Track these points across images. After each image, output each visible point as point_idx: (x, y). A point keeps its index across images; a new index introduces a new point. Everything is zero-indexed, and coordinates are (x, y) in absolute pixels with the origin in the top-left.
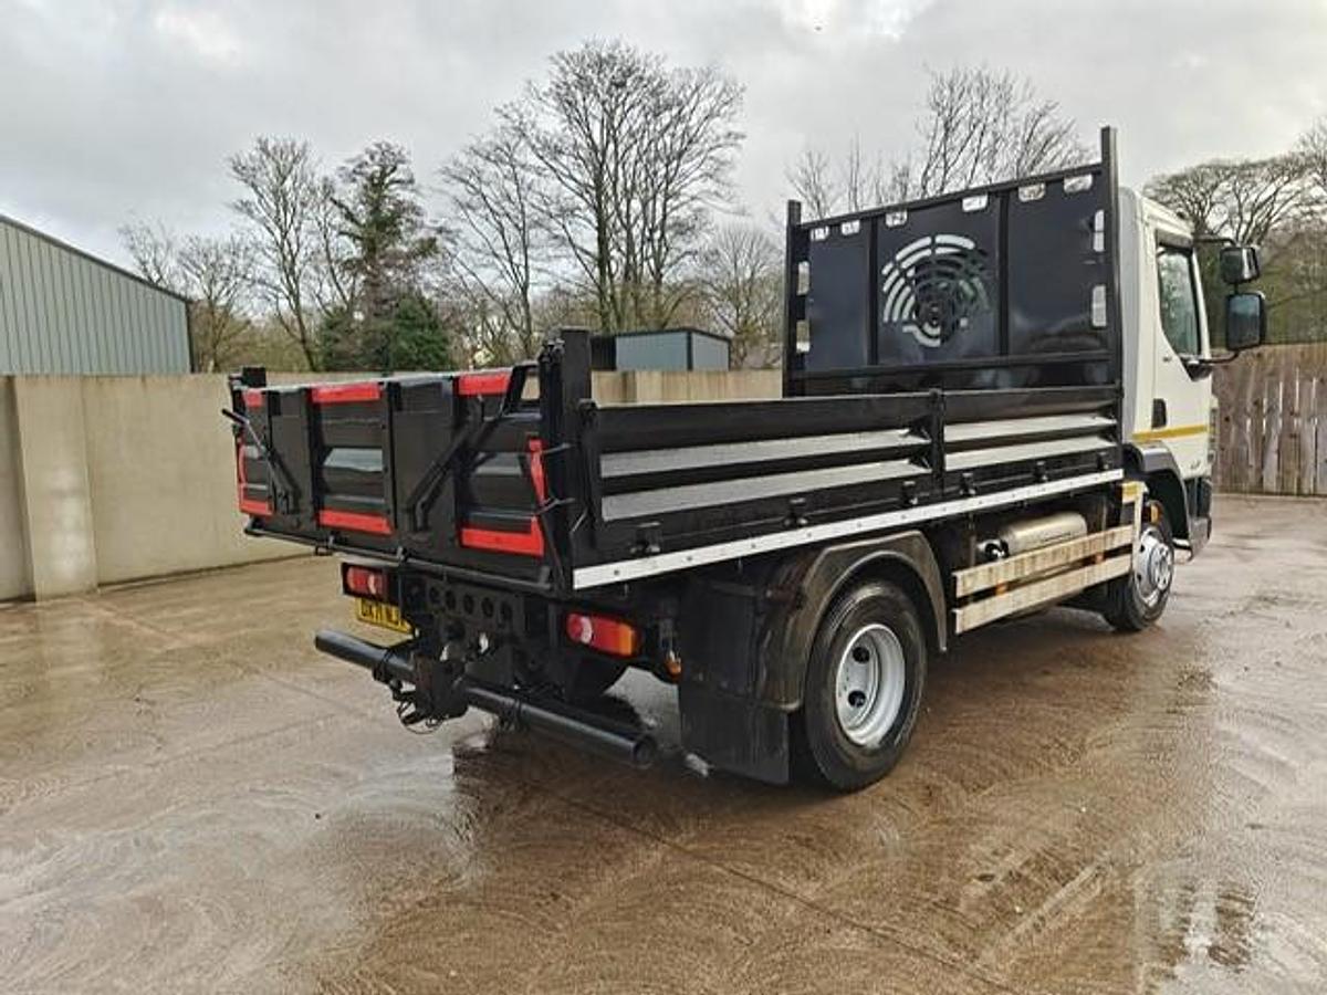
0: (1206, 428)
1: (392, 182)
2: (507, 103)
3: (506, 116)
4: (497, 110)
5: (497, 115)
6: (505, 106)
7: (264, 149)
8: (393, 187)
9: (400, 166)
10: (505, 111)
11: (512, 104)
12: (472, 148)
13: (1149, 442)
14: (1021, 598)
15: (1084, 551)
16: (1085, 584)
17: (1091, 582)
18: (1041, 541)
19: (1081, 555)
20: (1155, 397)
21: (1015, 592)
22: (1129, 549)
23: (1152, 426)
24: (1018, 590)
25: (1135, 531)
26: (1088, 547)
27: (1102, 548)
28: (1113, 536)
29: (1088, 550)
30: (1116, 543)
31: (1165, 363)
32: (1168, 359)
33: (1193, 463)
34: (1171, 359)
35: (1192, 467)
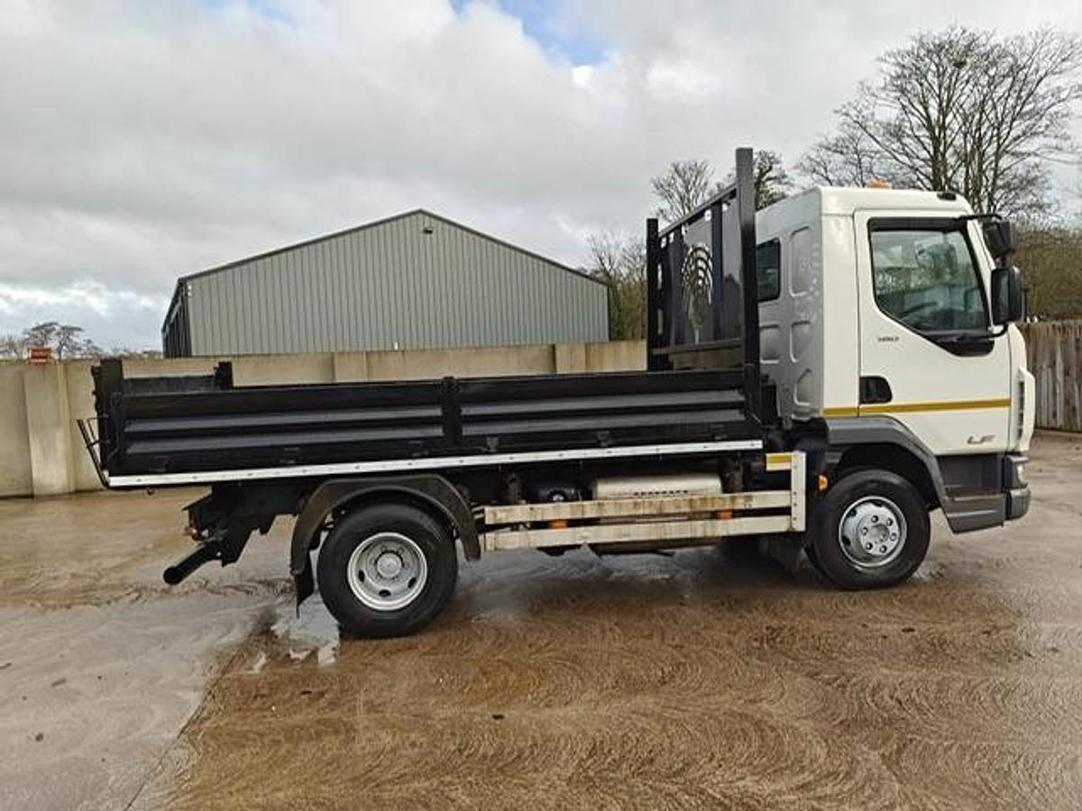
0: (1006, 403)
1: (769, 179)
2: (845, 103)
3: (847, 114)
4: (836, 112)
5: (837, 115)
6: (844, 107)
7: (676, 171)
8: (768, 183)
9: (774, 166)
10: (844, 110)
11: (849, 104)
12: (821, 146)
13: (858, 417)
14: (586, 534)
15: (691, 507)
16: (699, 534)
17: (709, 534)
18: (636, 494)
19: (686, 509)
20: (863, 374)
21: (577, 529)
22: (786, 511)
23: (862, 401)
24: (582, 529)
25: (796, 496)
26: (698, 503)
27: (727, 507)
28: (749, 498)
29: (699, 507)
30: (755, 505)
31: (882, 343)
32: (889, 339)
33: (971, 438)
34: (897, 339)
35: (970, 442)
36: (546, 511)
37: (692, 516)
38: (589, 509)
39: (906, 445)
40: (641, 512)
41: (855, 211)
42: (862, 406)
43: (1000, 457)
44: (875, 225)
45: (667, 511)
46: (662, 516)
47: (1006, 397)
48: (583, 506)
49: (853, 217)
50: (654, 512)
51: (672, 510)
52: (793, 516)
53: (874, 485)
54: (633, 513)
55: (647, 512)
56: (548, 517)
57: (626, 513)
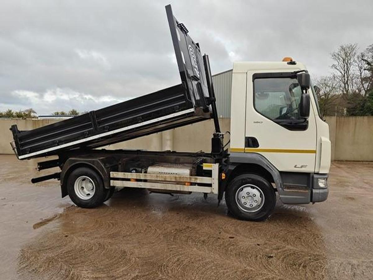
0: (315, 152)
13: (245, 152)
14: (141, 184)
15: (176, 180)
16: (178, 189)
17: (182, 190)
18: (160, 173)
19: (174, 180)
20: (246, 136)
21: (138, 182)
22: (210, 185)
23: (246, 146)
24: (140, 182)
25: (214, 180)
26: (178, 179)
27: (188, 181)
28: (196, 179)
29: (178, 180)
30: (198, 181)
31: (255, 124)
32: (258, 122)
33: (296, 165)
34: (262, 122)
35: (295, 167)
36: (128, 175)
37: (178, 183)
38: (142, 176)
39: (262, 165)
40: (158, 179)
41: (248, 71)
42: (246, 148)
43: (311, 175)
44: (256, 77)
45: (167, 180)
46: (165, 181)
47: (315, 149)
48: (140, 175)
49: (247, 73)
50: (163, 179)
51: (169, 180)
52: (213, 188)
53: (250, 180)
54: (156, 179)
55: (161, 179)
56: (129, 178)
57: (153, 179)
